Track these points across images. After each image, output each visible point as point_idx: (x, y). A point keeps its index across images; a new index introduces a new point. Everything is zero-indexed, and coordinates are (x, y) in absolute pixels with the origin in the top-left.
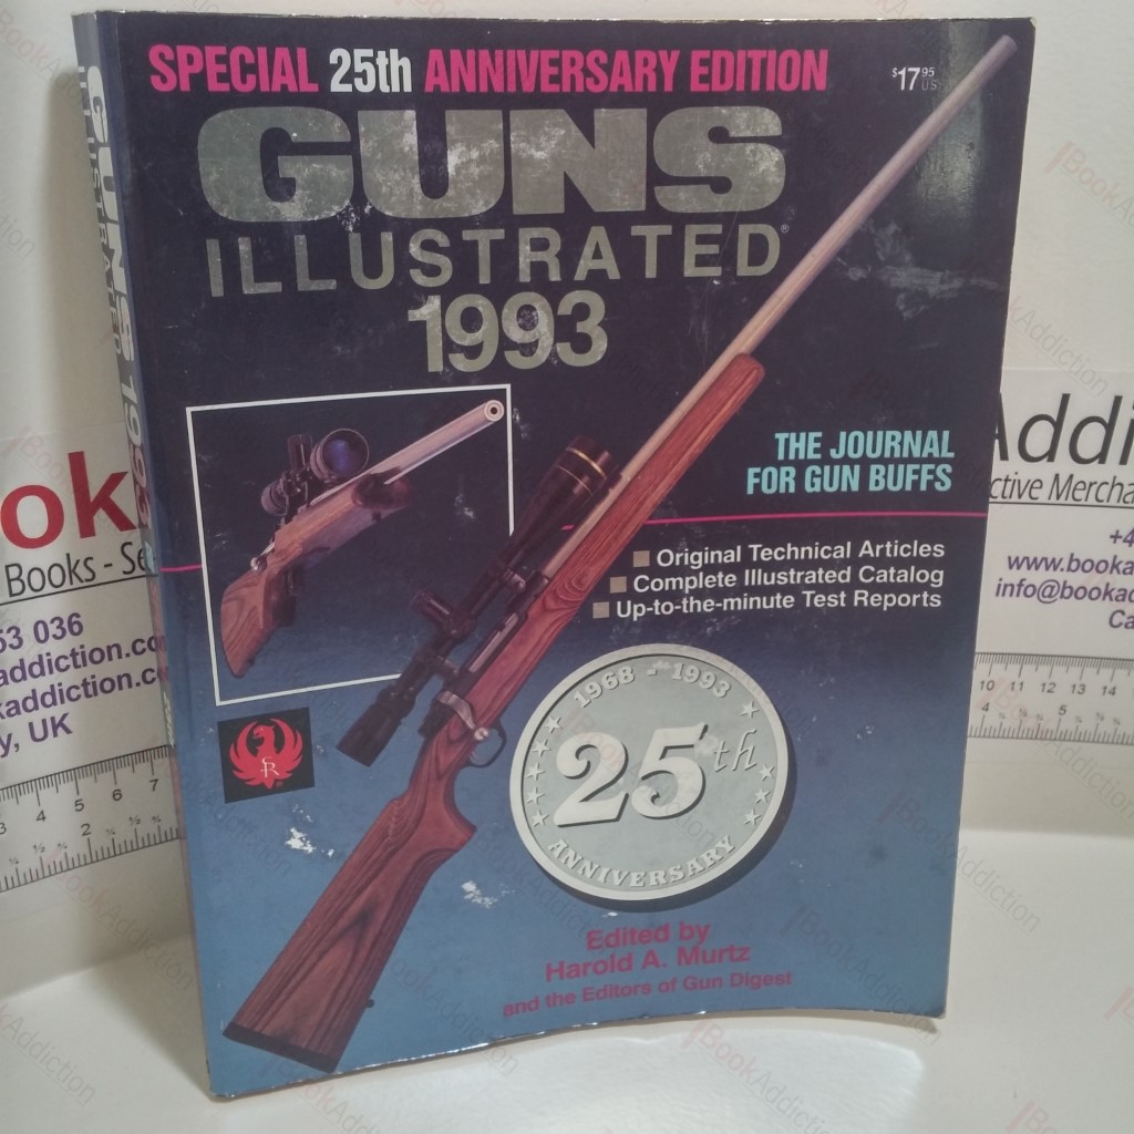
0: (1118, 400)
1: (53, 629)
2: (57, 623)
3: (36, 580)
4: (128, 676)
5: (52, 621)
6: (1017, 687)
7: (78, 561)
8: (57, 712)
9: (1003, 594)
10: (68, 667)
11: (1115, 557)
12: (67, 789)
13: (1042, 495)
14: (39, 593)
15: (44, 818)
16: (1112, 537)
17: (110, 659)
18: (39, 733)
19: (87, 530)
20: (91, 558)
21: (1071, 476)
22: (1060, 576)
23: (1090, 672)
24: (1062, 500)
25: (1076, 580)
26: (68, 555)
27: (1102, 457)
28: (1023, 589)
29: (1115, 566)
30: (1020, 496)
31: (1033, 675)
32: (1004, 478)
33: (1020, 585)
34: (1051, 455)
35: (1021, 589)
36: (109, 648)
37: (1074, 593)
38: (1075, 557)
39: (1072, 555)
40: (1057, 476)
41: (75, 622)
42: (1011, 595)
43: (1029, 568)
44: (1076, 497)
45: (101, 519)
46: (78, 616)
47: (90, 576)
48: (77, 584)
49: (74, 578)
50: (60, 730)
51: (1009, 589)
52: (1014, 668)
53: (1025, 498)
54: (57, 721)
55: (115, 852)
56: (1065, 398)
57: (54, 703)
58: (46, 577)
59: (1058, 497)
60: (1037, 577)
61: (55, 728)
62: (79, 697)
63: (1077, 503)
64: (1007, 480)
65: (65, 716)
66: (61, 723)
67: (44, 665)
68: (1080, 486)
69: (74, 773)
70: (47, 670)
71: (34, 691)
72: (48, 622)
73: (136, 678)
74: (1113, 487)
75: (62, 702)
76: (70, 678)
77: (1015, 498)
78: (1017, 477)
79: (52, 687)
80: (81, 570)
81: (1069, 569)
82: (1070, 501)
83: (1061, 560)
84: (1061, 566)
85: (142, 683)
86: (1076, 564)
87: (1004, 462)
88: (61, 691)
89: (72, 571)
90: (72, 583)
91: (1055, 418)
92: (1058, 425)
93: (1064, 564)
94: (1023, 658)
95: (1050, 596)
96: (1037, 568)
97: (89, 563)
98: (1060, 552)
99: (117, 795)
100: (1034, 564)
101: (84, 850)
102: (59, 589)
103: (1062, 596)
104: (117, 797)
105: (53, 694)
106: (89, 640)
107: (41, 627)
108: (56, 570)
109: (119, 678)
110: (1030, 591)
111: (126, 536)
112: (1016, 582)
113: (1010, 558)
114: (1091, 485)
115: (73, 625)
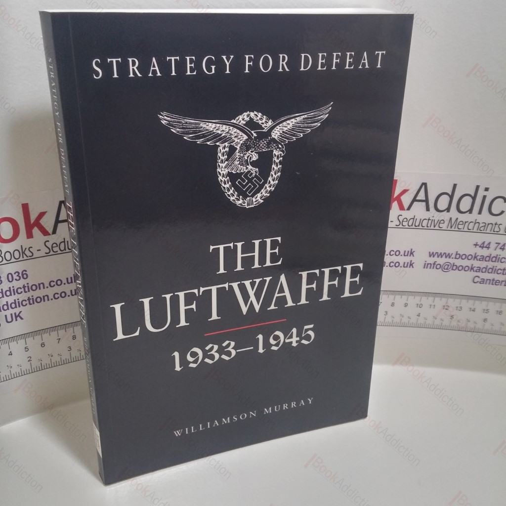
0: (478, 187)
1: (15, 277)
2: (17, 274)
3: (8, 256)
4: (47, 296)
5: (15, 273)
6: (432, 307)
7: (26, 249)
8: (17, 311)
9: (427, 268)
10: (22, 292)
11: (476, 253)
12: (22, 342)
13: (444, 226)
14: (9, 262)
15: (12, 354)
16: (474, 245)
17: (40, 289)
18: (9, 319)
19: (30, 235)
20: (32, 247)
21: (457, 219)
22: (451, 261)
23: (464, 301)
24: (453, 229)
25: (459, 262)
26: (22, 246)
27: (470, 211)
28: (435, 265)
29: (475, 257)
30: (434, 227)
31: (440, 302)
32: (427, 218)
33: (434, 264)
34: (448, 210)
35: (434, 265)
36: (39, 284)
37: (457, 268)
38: (458, 253)
39: (457, 252)
40: (451, 219)
41: (25, 274)
42: (430, 268)
43: (438, 257)
44: (459, 228)
45: (36, 231)
46: (26, 271)
47: (31, 254)
48: (25, 258)
49: (24, 255)
50: (18, 318)
51: (429, 265)
52: (431, 299)
53: (437, 227)
54: (17, 314)
55: (42, 368)
56: (455, 186)
57: (16, 307)
58: (13, 255)
59: (451, 227)
60: (441, 261)
61: (16, 317)
62: (26, 304)
63: (459, 230)
64: (429, 220)
65: (20, 312)
66: (19, 315)
67: (12, 291)
68: (461, 223)
69: (24, 336)
70: (13, 294)
71: (7, 302)
72: (13, 274)
73: (51, 297)
74: (475, 224)
75: (19, 306)
76: (23, 296)
77: (432, 227)
78: (433, 219)
79: (15, 300)
80: (27, 252)
81: (456, 258)
82: (457, 229)
83: (452, 254)
84: (452, 256)
85: (53, 299)
86: (459, 256)
87: (428, 212)
88: (19, 302)
89: (23, 253)
90: (23, 257)
91: (450, 194)
92: (451, 197)
93: (453, 256)
94: (435, 295)
95: (447, 269)
96: (442, 257)
97: (31, 249)
98: (452, 250)
99: (43, 345)
100: (440, 255)
101: (28, 367)
102: (18, 260)
103: (452, 270)
104: (43, 346)
105: (15, 303)
106: (31, 281)
107: (10, 276)
108: (16, 253)
109: (44, 297)
110: (438, 266)
111: (46, 238)
112: (432, 263)
113: (430, 252)
114: (466, 222)
115: (24, 275)
